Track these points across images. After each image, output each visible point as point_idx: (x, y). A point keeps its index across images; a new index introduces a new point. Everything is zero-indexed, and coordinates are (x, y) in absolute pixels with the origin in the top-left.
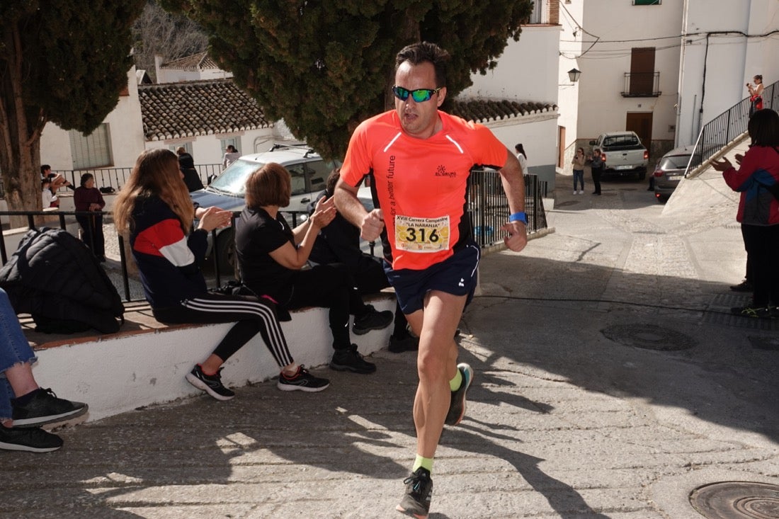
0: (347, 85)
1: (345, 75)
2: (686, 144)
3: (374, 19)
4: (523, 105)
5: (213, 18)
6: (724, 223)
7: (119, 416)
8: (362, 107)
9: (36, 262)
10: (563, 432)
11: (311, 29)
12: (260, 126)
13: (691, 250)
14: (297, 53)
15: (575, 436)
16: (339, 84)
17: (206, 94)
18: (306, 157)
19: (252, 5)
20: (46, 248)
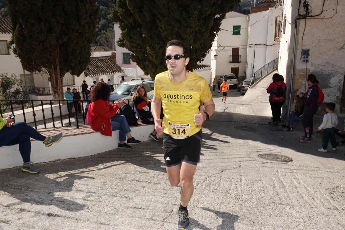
2: (249, 78)
4: (200, 66)
6: (261, 101)
9: (123, 110)
10: (230, 147)
12: (120, 72)
13: (252, 109)
15: (233, 147)
17: (102, 62)
18: (142, 83)
20: (125, 107)
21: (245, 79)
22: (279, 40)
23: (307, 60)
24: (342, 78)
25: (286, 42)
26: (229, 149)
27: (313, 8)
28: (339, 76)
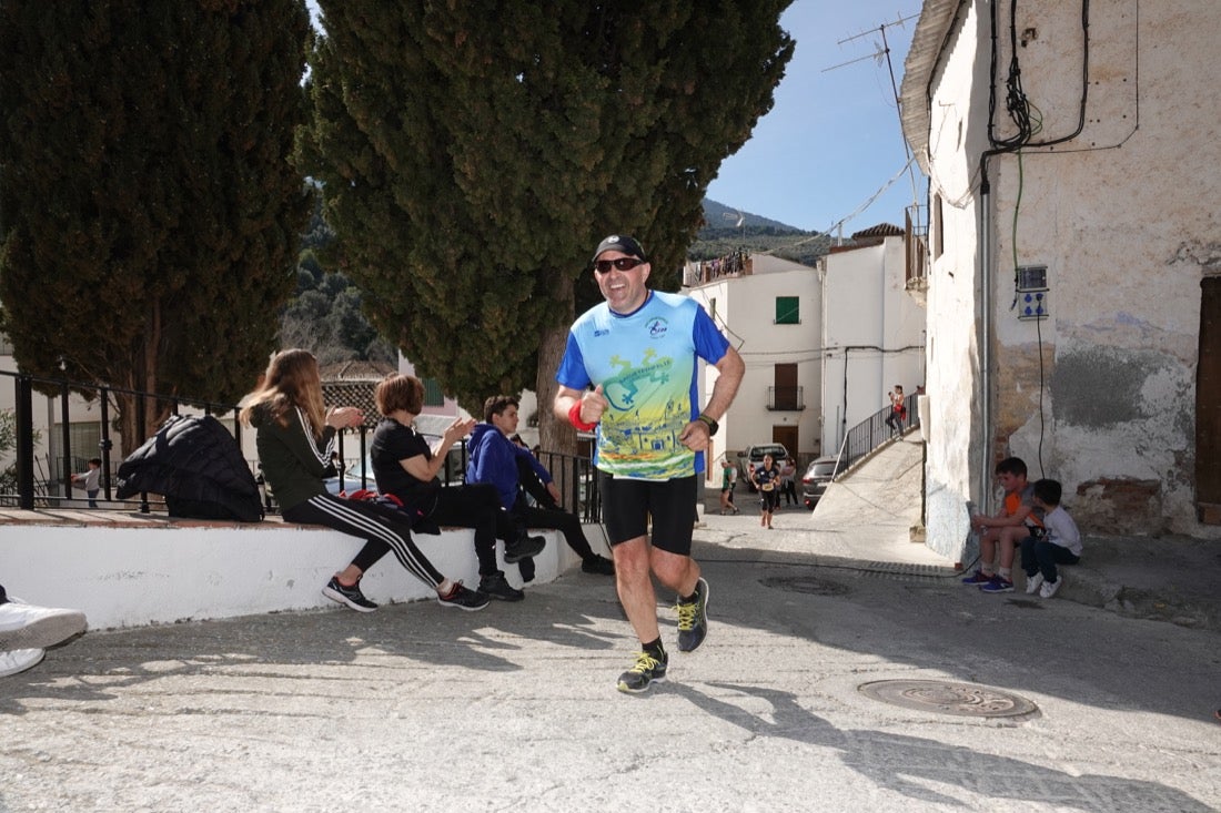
0: (501, 339)
1: (500, 327)
2: (832, 451)
3: (530, 274)
5: (369, 271)
7: (250, 616)
8: (516, 363)
11: (468, 280)
14: (453, 304)
16: (493, 336)
19: (413, 253)
20: (190, 429)
21: (817, 455)
22: (922, 286)
23: (1039, 306)
24: (1188, 375)
25: (951, 275)
26: (715, 659)
27: (1044, 116)
28: (1174, 369)
